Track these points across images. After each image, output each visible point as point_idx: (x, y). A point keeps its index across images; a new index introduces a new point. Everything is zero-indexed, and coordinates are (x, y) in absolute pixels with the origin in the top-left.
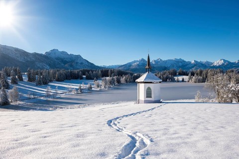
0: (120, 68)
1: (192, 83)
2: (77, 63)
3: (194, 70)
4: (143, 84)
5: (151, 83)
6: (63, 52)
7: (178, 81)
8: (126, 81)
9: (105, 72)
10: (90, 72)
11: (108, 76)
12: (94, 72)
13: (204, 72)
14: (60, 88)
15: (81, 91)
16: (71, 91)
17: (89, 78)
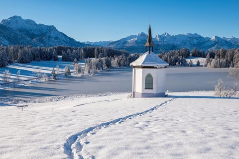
0: (112, 46)
1: (210, 68)
2: (50, 37)
3: (214, 49)
4: (141, 69)
5: (152, 67)
6: (28, 20)
7: (191, 65)
8: (119, 64)
9: (89, 52)
10: (69, 51)
11: (94, 57)
12: (74, 51)
13: (229, 53)
14: (24, 72)
15: (54, 78)
16: (40, 77)
17: (67, 59)
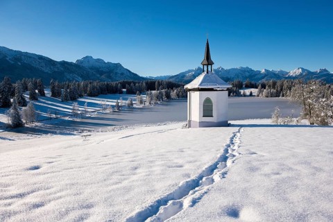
0: (171, 80)
1: (262, 98)
2: (116, 73)
3: (264, 81)
4: (198, 93)
6: (98, 59)
7: (245, 95)
8: (178, 95)
9: (151, 85)
10: (132, 84)
11: (155, 90)
12: (137, 85)
13: (279, 84)
14: (90, 105)
15: (118, 109)
16: (105, 109)
17: (131, 92)
